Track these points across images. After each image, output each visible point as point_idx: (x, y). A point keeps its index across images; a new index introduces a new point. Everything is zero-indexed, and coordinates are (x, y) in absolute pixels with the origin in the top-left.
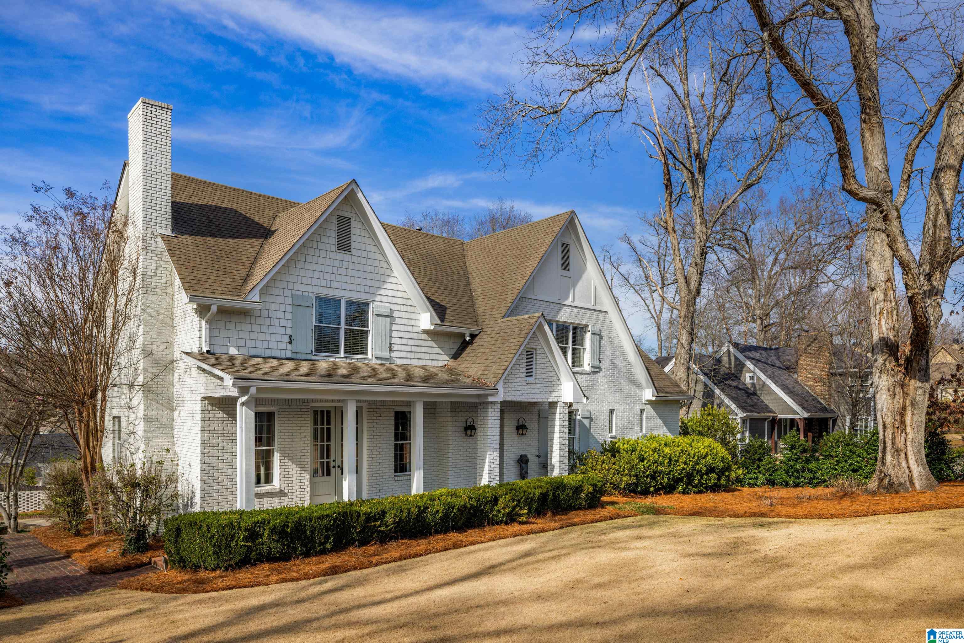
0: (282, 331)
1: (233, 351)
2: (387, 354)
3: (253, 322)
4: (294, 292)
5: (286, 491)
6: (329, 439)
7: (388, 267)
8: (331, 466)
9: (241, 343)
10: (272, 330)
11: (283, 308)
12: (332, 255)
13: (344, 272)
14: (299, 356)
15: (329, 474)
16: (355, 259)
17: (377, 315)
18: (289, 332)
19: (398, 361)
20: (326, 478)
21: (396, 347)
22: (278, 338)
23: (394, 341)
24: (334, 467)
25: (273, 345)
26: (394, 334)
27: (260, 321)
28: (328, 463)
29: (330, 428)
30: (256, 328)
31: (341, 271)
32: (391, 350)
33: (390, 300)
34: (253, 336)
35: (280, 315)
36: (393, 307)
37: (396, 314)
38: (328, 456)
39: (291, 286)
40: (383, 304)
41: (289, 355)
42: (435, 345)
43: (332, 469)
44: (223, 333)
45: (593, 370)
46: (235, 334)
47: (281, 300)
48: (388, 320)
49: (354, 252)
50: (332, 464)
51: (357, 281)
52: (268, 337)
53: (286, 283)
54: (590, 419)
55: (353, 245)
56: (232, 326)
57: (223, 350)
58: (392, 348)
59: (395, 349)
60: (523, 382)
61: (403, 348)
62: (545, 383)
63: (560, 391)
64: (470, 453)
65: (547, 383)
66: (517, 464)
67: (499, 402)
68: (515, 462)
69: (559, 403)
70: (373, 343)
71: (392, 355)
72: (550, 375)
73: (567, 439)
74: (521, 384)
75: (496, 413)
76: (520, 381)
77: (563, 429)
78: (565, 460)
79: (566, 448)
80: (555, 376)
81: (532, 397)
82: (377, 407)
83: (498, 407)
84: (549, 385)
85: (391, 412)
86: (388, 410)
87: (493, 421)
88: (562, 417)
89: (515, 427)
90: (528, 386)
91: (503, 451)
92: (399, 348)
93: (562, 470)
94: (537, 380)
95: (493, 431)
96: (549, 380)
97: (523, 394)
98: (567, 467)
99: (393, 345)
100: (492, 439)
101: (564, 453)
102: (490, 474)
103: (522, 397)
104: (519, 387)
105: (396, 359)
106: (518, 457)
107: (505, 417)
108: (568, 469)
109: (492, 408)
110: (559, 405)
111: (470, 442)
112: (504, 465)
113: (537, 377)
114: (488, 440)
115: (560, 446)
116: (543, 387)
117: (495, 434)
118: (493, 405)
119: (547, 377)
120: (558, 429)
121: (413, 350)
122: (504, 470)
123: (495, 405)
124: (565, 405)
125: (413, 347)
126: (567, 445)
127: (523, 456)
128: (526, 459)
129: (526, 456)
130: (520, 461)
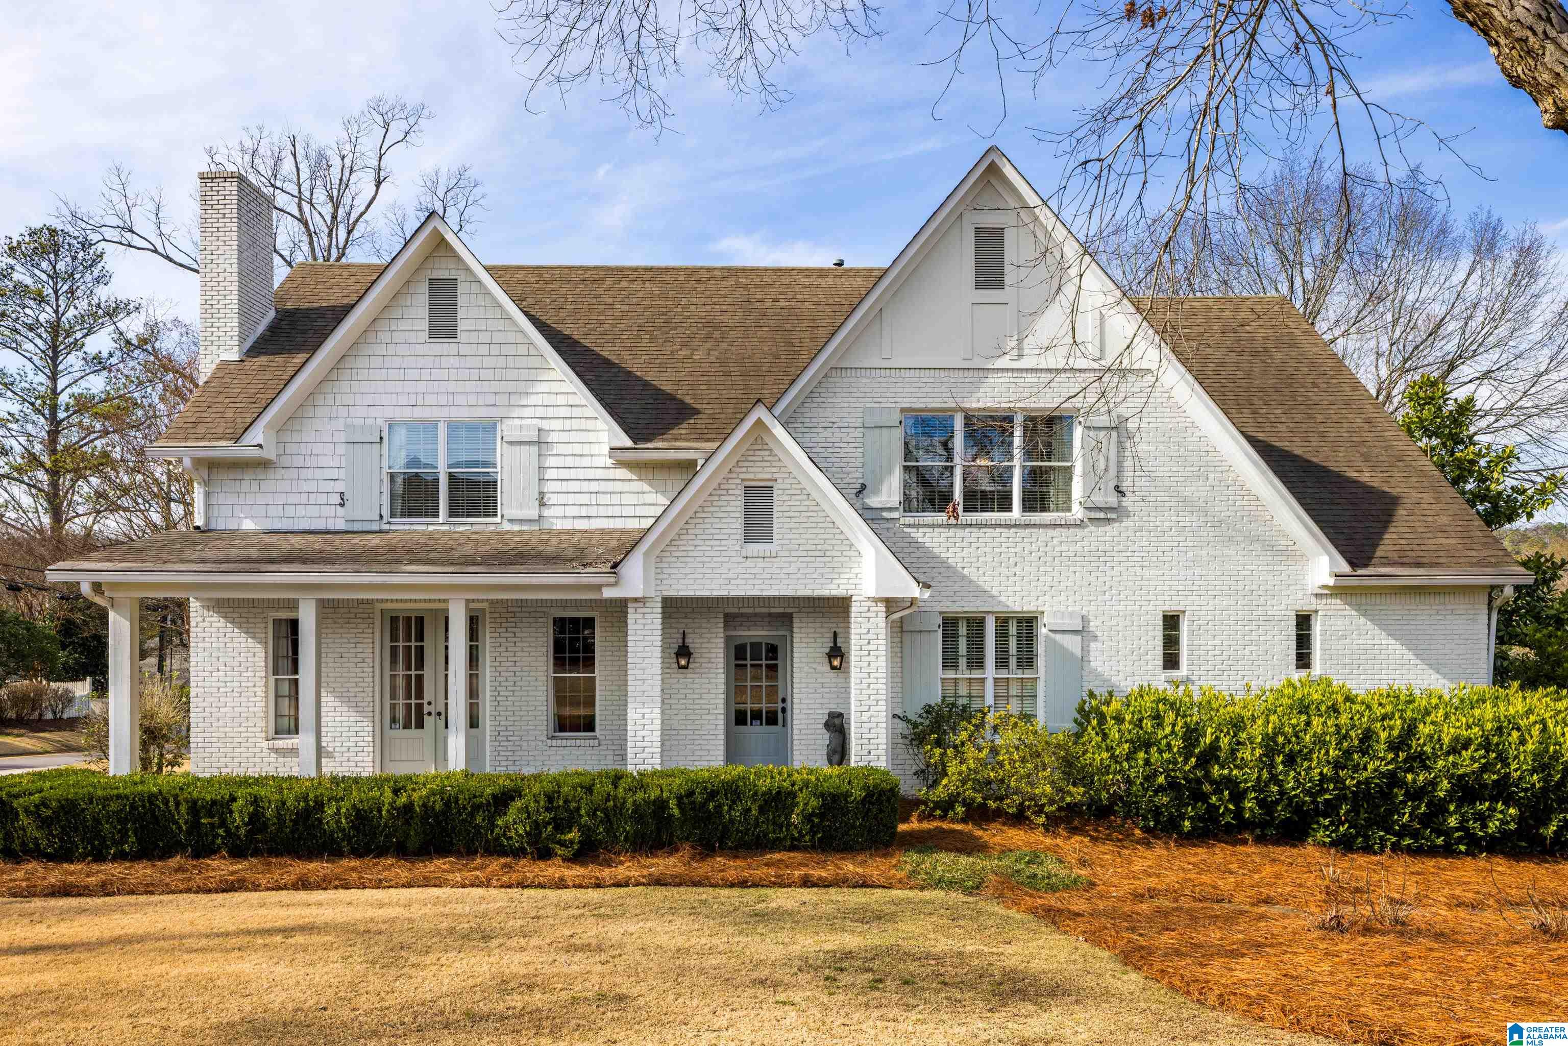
0: (329, 487)
1: (248, 525)
2: (533, 513)
3: (279, 477)
4: (349, 421)
5: (331, 749)
6: (420, 665)
7: (534, 352)
8: (425, 712)
9: (260, 511)
10: (311, 486)
11: (330, 449)
12: (421, 349)
13: (443, 374)
14: (357, 527)
15: (420, 725)
16: (464, 350)
17: (511, 443)
18: (340, 487)
19: (559, 525)
20: (413, 732)
21: (552, 499)
22: (322, 499)
23: (549, 487)
24: (430, 714)
25: (313, 511)
26: (550, 474)
27: (292, 474)
28: (420, 707)
29: (422, 647)
30: (284, 486)
31: (436, 374)
32: (542, 504)
33: (540, 412)
34: (280, 499)
35: (325, 461)
36: (545, 425)
37: (553, 437)
38: (420, 694)
39: (343, 412)
40: (525, 422)
41: (340, 525)
42: (646, 488)
43: (426, 717)
44: (232, 498)
45: (1092, 515)
46: (250, 499)
47: (326, 436)
48: (534, 449)
49: (462, 337)
50: (426, 709)
51: (469, 387)
52: (304, 498)
53: (334, 408)
54: (1083, 632)
55: (462, 325)
56: (245, 485)
57: (232, 525)
58: (545, 500)
59: (551, 502)
60: (734, 554)
61: (571, 499)
62: (805, 554)
63: (857, 570)
64: (694, 704)
65: (810, 553)
66: (825, 731)
67: (659, 599)
68: (821, 726)
69: (854, 598)
70: (504, 495)
71: (546, 512)
72: (820, 536)
73: (884, 681)
74: (727, 559)
75: (649, 621)
76: (724, 554)
77: (867, 659)
78: (878, 730)
79: (880, 703)
80: (837, 536)
81: (763, 587)
82: (510, 609)
83: (655, 610)
84: (818, 559)
85: (545, 620)
86: (533, 614)
87: (641, 638)
88: (865, 631)
89: (827, 650)
90: (749, 563)
91: (792, 703)
92: (562, 499)
93: (866, 753)
94: (779, 548)
95: (640, 661)
96: (819, 548)
97: (733, 582)
98: (884, 747)
99: (547, 496)
100: (638, 677)
101: (874, 714)
102: (636, 750)
103: (730, 587)
104: (719, 565)
105: (554, 520)
106: (826, 717)
107: (795, 630)
108: (886, 751)
109: (639, 610)
110: (853, 604)
111: (697, 681)
112: (795, 732)
113: (780, 542)
114: (629, 678)
115: (861, 697)
116: (799, 564)
117: (649, 666)
118: (641, 605)
119: (810, 542)
120: (858, 659)
121: (594, 502)
122: (795, 742)
123: (647, 605)
124: (874, 604)
125: (594, 495)
126: (884, 697)
127: (832, 715)
128: (837, 721)
129: (841, 715)
130: (827, 725)
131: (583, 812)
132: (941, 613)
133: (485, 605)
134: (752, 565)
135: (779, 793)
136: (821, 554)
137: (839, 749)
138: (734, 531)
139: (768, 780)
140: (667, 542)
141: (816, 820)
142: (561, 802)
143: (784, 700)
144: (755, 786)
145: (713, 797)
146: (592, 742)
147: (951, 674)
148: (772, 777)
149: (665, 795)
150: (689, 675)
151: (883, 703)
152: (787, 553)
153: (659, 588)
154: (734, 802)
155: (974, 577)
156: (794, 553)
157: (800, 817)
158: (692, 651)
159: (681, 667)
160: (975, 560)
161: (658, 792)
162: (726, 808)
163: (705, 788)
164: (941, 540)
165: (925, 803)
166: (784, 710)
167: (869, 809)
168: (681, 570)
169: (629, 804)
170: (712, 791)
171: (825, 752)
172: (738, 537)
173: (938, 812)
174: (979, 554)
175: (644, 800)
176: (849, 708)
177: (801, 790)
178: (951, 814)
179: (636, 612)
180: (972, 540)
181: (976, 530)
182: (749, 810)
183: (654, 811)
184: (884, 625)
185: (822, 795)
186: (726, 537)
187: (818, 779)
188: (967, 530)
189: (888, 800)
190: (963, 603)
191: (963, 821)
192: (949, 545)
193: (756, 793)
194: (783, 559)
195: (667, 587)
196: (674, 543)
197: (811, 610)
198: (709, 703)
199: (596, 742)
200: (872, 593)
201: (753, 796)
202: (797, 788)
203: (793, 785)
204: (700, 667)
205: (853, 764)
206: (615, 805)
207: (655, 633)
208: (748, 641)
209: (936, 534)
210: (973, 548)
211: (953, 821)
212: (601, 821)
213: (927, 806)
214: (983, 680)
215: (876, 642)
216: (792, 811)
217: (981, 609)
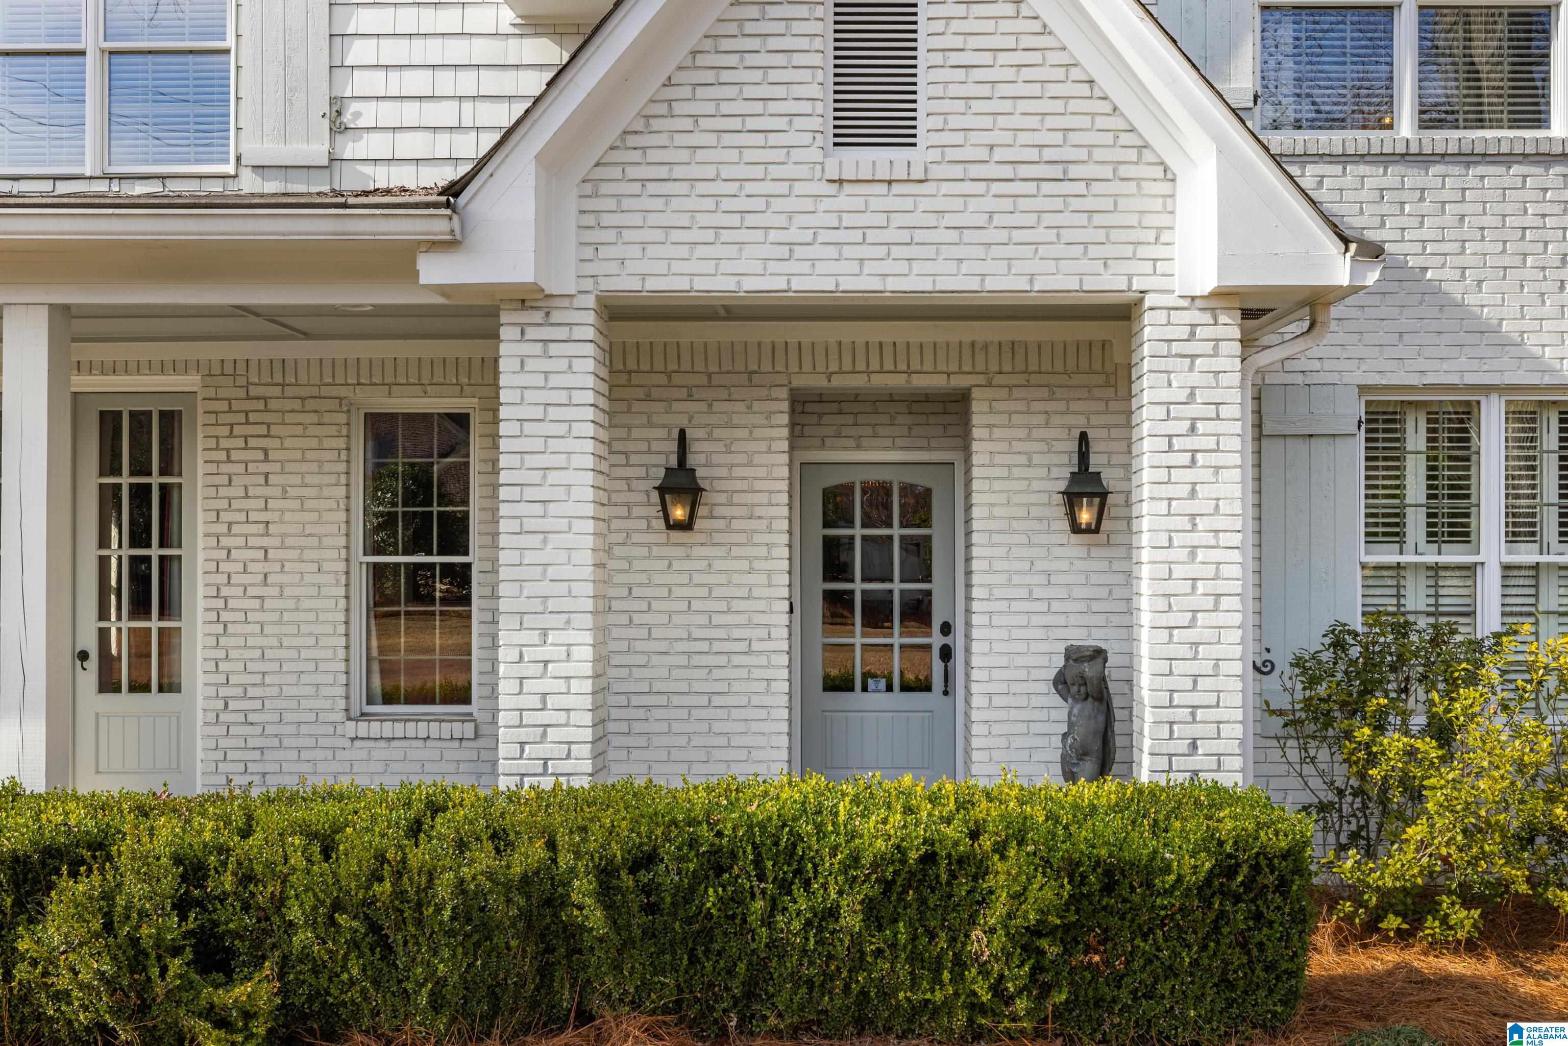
2: (316, 150)
19: (381, 178)
21: (361, 114)
23: (356, 84)
32: (338, 127)
58: (347, 118)
59: (361, 123)
60: (803, 172)
61: (410, 113)
62: (1007, 171)
63: (1162, 220)
64: (710, 625)
65: (1025, 171)
66: (1057, 700)
67: (590, 301)
68: (1044, 687)
69: (1149, 300)
70: (242, 103)
71: (351, 149)
72: (1051, 122)
73: (1236, 539)
74: (783, 188)
75: (563, 364)
76: (775, 171)
77: (1190, 475)
78: (1220, 682)
79: (1225, 603)
80: (1101, 122)
81: (888, 266)
82: (254, 391)
83: (578, 333)
84: (1047, 187)
85: (342, 418)
86: (310, 404)
87: (538, 413)
88: (1182, 396)
89: (1062, 486)
90: (846, 199)
91: (968, 637)
92: (389, 114)
93: (1182, 746)
94: (934, 155)
95: (536, 477)
96: (1048, 154)
97: (799, 251)
98: (1237, 731)
99: (354, 107)
100: (530, 525)
101: (1208, 635)
102: (523, 734)
103: (792, 267)
104: (759, 203)
105: (368, 169)
106: (1060, 661)
107: (976, 433)
108: (1242, 742)
109: (531, 333)
110: (1148, 317)
111: (718, 565)
112: (976, 701)
113: (937, 139)
114: (504, 525)
115: (1170, 587)
116: (989, 204)
117: (560, 493)
118: (538, 316)
119: (1024, 138)
120: (1162, 475)
121: (467, 122)
122: (975, 729)
123: (556, 317)
124: (1207, 318)
125: (467, 106)
126: (1236, 587)
127: (1074, 655)
128: (1089, 670)
129: (1099, 654)
130: (1062, 683)
131: (294, 913)
132: (1363, 389)
133: (190, 382)
134: (859, 203)
135: (929, 858)
136: (1056, 171)
137: (1097, 746)
138: (806, 107)
139: (897, 818)
140: (612, 136)
141: (1053, 951)
142: (228, 882)
143: (946, 629)
144: (852, 836)
145: (720, 870)
146: (458, 729)
147: (1388, 556)
148: (909, 810)
149: (565, 860)
150: (698, 551)
151: (1234, 603)
152: (957, 171)
153: (589, 269)
154: (785, 887)
155: (1455, 290)
156: (975, 171)
157: (998, 940)
158: (703, 484)
159: (673, 526)
160: (1454, 247)
161: (539, 850)
162: (759, 904)
163: (693, 843)
164: (1364, 195)
165: (1355, 894)
166: (946, 653)
167: (1222, 914)
168: (653, 220)
169: (443, 889)
170: (715, 851)
171: (1057, 756)
172: (815, 123)
173: (1392, 922)
174: (1466, 231)
175: (490, 876)
176: (1129, 629)
177: (1001, 849)
178: (1432, 925)
179: (523, 338)
180: (1446, 195)
181: (1457, 170)
182: (833, 913)
183: (525, 915)
184: (1236, 379)
185: (1072, 868)
186: (781, 123)
187: (1052, 817)
188: (1435, 169)
189: (1283, 886)
190: (1421, 364)
191: (1471, 947)
192: (1385, 208)
193: (855, 859)
194: (946, 188)
195: (613, 268)
196: (632, 141)
197: (1020, 379)
198: (748, 625)
199: (469, 729)
200: (1206, 282)
201: (845, 869)
202: (986, 842)
203: (974, 835)
204: (729, 530)
205: (1144, 777)
206: (399, 894)
207: (579, 398)
208: (857, 477)
209: (1349, 181)
210: (1449, 220)
211: (1435, 946)
212: (355, 945)
213: (1360, 904)
214: (1470, 570)
215: (1211, 427)
216: (972, 921)
217: (1470, 379)
